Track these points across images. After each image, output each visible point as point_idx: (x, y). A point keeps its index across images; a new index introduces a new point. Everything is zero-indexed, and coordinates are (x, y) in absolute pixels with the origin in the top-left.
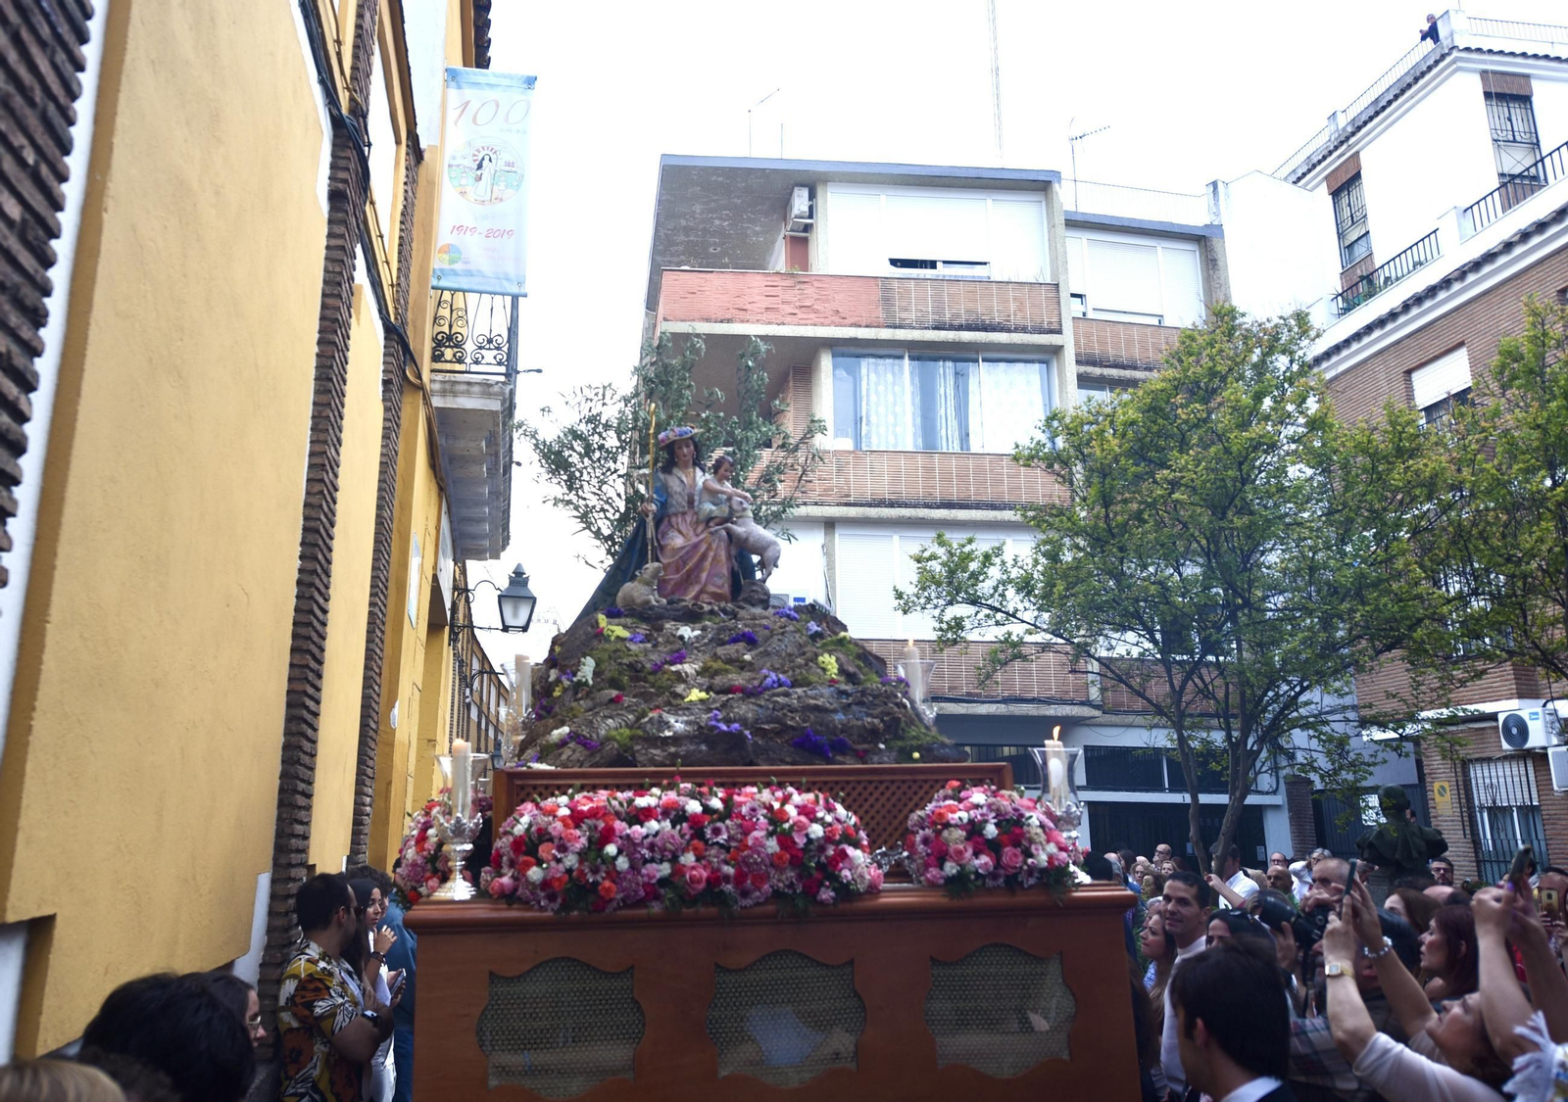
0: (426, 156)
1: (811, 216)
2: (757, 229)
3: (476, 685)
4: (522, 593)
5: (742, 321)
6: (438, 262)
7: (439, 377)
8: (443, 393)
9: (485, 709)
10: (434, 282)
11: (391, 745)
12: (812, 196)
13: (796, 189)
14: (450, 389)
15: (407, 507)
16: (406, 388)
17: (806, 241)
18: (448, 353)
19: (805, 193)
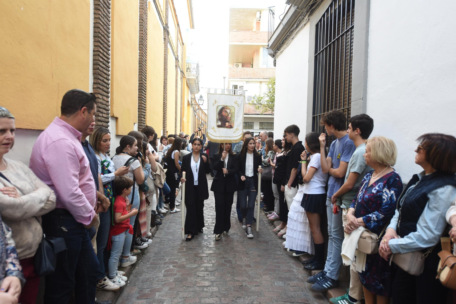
0: (184, 44)
1: (260, 18)
2: (251, 19)
3: (197, 111)
4: (202, 99)
5: (245, 42)
6: (186, 59)
7: (187, 74)
8: (188, 76)
9: (199, 116)
10: (186, 62)
11: (184, 122)
12: (260, 13)
13: (257, 12)
14: (189, 76)
15: (184, 93)
16: (183, 78)
17: (259, 22)
18: (188, 70)
19: (259, 12)
